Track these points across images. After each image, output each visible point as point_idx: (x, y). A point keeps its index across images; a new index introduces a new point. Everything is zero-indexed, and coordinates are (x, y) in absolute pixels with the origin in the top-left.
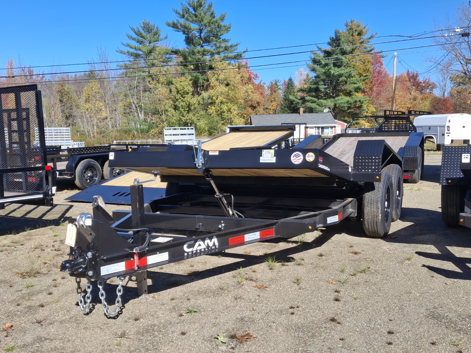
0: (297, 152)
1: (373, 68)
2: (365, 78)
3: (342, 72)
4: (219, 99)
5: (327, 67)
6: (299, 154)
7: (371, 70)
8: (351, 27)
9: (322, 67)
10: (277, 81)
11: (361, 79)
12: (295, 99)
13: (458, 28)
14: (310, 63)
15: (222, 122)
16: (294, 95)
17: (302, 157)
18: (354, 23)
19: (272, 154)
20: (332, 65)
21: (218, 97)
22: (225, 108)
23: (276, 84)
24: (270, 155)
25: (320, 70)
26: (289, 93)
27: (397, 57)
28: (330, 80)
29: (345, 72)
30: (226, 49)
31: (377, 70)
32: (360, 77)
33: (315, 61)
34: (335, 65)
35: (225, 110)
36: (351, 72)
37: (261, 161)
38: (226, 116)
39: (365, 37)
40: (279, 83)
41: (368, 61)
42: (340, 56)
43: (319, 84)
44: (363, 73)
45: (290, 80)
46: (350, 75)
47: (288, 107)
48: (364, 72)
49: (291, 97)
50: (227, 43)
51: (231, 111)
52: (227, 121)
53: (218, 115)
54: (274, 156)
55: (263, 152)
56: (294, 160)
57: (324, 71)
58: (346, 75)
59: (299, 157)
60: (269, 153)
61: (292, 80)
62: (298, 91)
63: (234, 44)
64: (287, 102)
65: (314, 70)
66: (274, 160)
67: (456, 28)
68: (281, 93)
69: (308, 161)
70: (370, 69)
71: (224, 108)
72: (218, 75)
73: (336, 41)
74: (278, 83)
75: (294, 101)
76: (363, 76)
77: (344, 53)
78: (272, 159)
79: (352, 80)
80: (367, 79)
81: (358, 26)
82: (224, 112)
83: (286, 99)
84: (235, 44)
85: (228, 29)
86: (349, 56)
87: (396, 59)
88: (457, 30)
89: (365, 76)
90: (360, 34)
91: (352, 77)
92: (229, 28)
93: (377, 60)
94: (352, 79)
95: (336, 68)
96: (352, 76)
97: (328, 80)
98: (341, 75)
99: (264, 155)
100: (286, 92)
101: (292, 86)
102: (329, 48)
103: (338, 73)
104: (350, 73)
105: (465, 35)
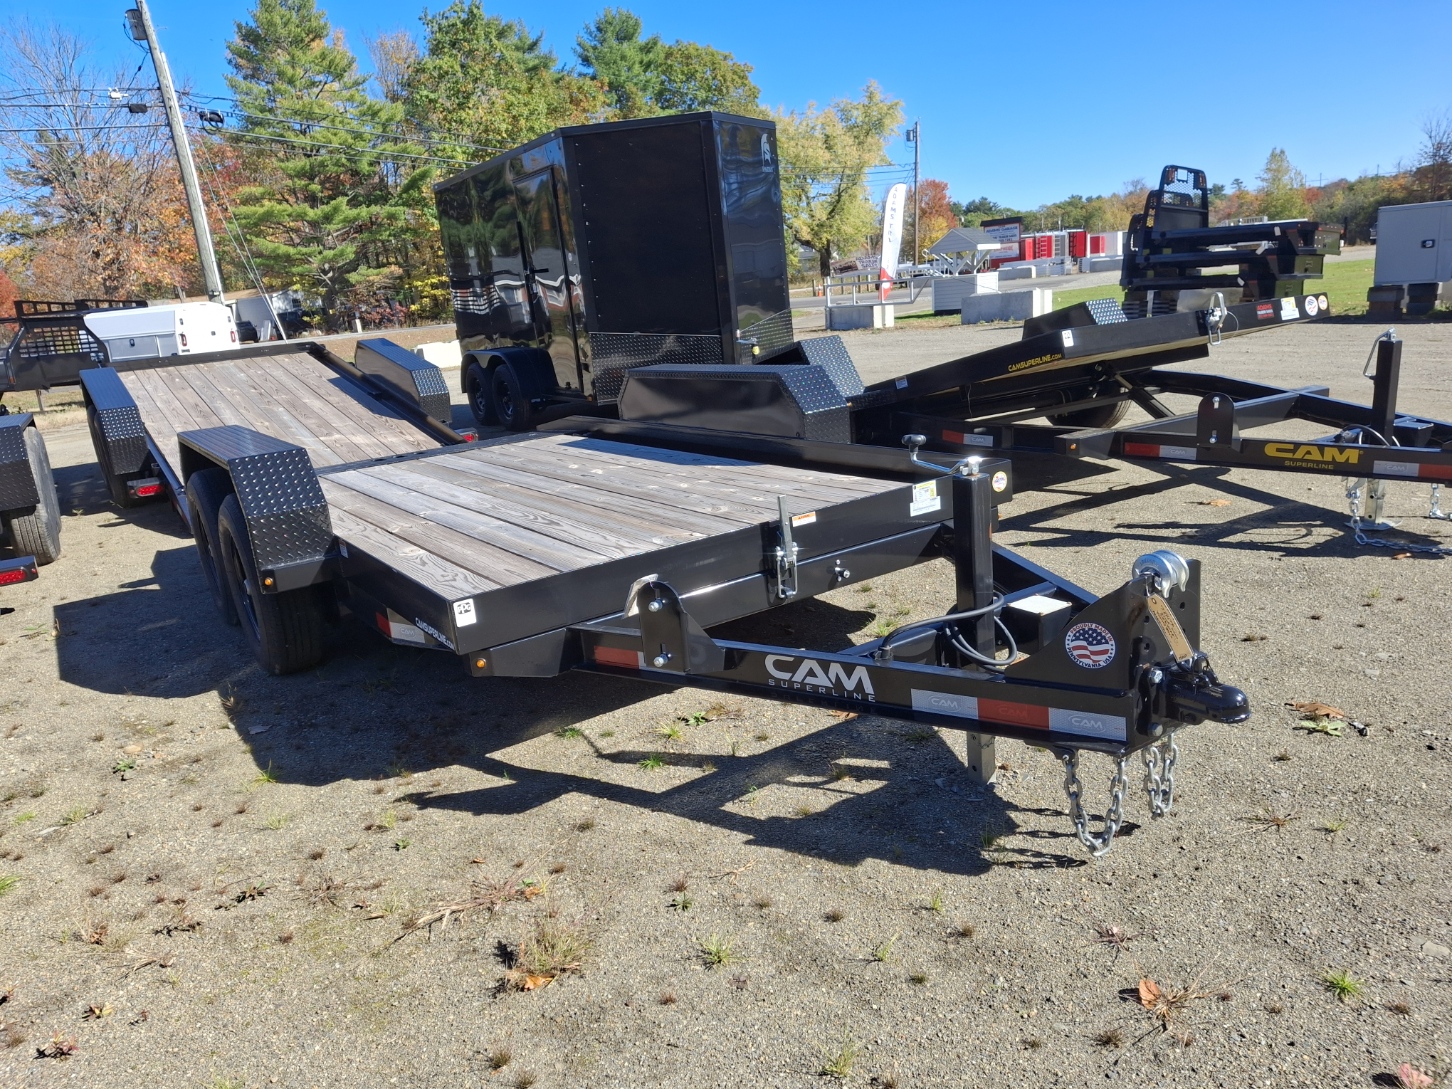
13: (115, 90)
67: (110, 89)
88: (114, 95)
99: (918, 495)
105: (136, 109)
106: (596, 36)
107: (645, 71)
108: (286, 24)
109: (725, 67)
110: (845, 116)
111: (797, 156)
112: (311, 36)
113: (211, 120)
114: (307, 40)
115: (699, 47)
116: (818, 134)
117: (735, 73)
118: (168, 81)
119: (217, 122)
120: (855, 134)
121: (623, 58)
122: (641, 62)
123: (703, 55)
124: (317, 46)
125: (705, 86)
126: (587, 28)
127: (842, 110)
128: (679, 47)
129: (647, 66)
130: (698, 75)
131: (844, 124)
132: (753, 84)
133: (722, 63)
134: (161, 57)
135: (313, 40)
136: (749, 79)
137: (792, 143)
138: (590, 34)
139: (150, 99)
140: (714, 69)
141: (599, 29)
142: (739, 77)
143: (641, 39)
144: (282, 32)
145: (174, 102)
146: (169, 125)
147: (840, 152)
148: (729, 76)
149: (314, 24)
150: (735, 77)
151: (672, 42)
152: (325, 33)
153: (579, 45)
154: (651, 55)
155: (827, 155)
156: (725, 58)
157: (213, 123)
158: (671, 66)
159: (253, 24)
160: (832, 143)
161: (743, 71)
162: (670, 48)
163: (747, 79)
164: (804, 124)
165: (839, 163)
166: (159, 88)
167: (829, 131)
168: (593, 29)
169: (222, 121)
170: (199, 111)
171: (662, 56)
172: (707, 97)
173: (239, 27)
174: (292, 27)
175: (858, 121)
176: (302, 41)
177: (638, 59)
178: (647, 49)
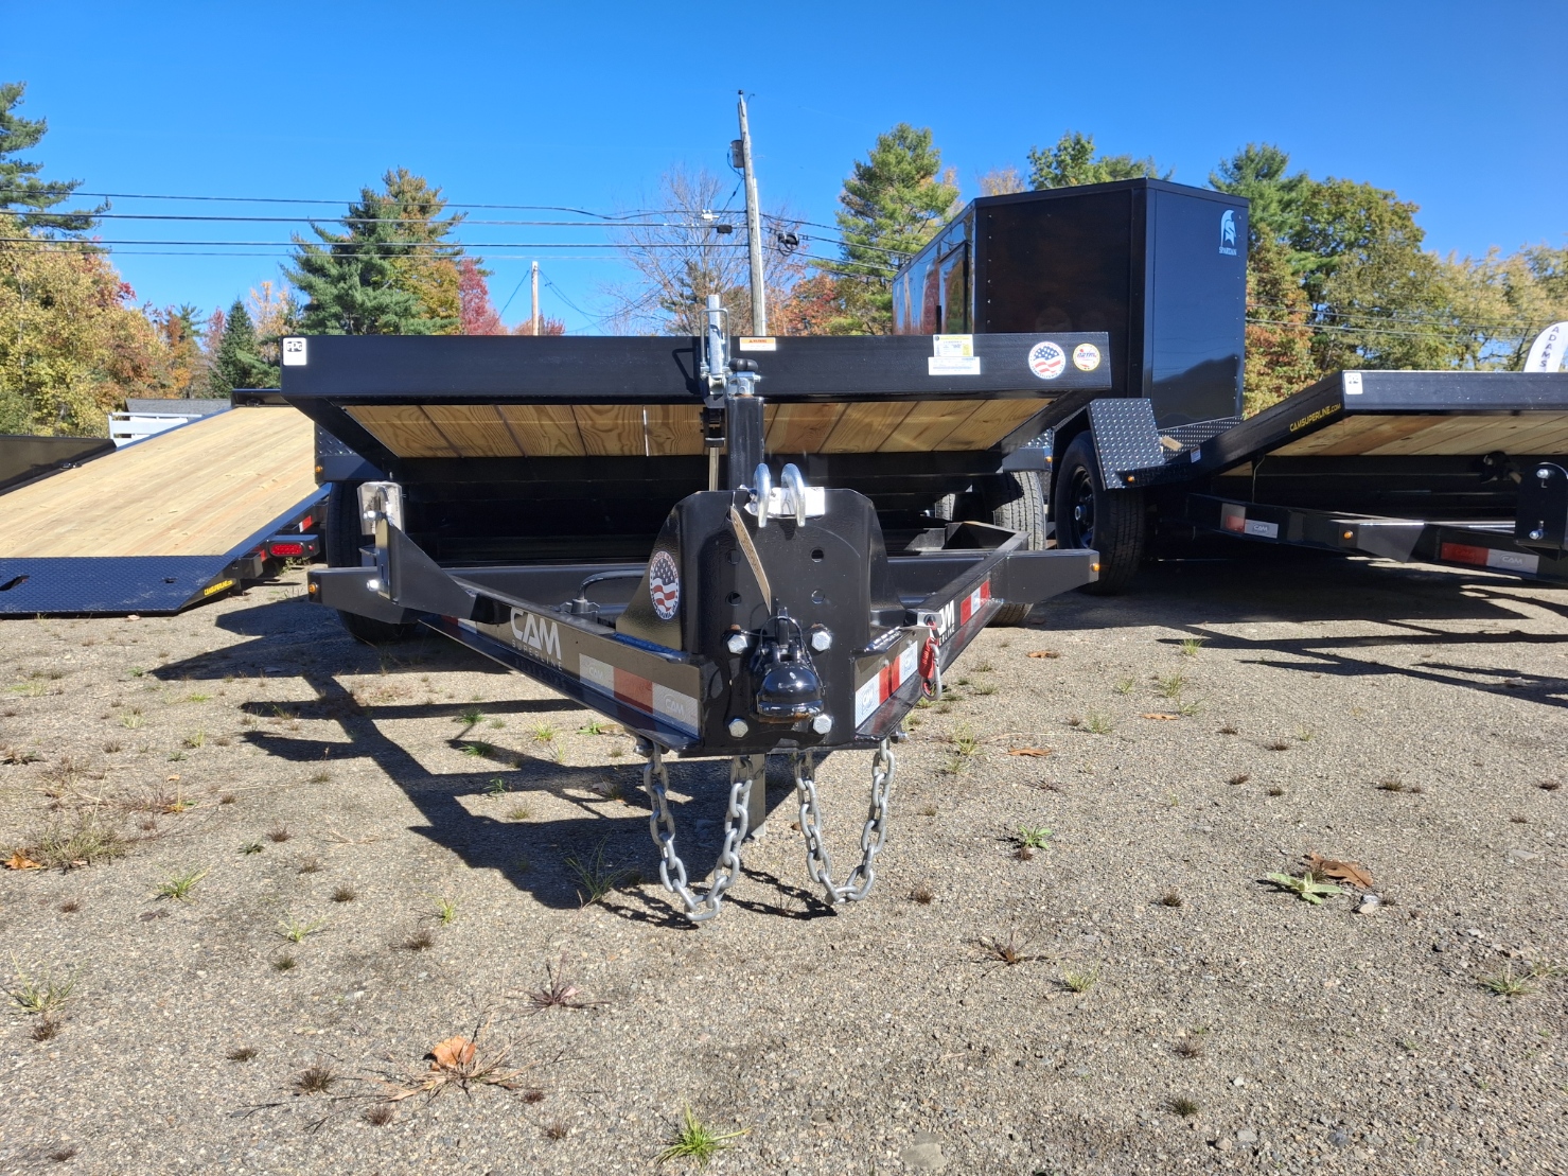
0: (1046, 344)
1: (463, 299)
2: (446, 321)
3: (386, 300)
4: (20, 342)
5: (342, 284)
6: (1052, 350)
7: (459, 304)
8: (399, 187)
9: (332, 283)
10: (189, 310)
11: (435, 323)
12: (257, 364)
13: (707, 212)
14: (294, 267)
15: (37, 414)
16: (250, 350)
17: (1062, 358)
18: (406, 178)
19: (966, 348)
20: (356, 279)
21: (16, 338)
22: (43, 370)
23: (185, 318)
24: (960, 352)
25: (326, 290)
26: (238, 344)
27: (540, 272)
28: (353, 318)
29: (394, 300)
30: (33, 193)
31: (473, 304)
32: (432, 318)
33: (310, 266)
34: (365, 282)
35: (47, 379)
36: (410, 302)
37: (932, 371)
38: (48, 395)
39: (435, 219)
40: (195, 316)
41: (451, 281)
42: (376, 258)
43: (326, 327)
44: (439, 309)
45: (238, 308)
46: (406, 310)
47: (234, 383)
48: (441, 306)
49: (244, 357)
50: (32, 175)
51: (68, 380)
52: (55, 412)
53: (22, 392)
54: (976, 354)
55: (935, 343)
56: (1037, 366)
57: (335, 292)
58: (398, 309)
59: (1053, 356)
60: (955, 346)
61: (242, 309)
62: (265, 343)
63: (61, 182)
64: (231, 368)
65: (308, 288)
66: (973, 367)
67: (705, 211)
68: (204, 346)
69: (1082, 368)
70: (456, 301)
71: (43, 372)
72: (12, 270)
73: (365, 217)
74: (191, 316)
75: (254, 367)
76: (438, 316)
77: (387, 252)
78: (967, 364)
79: (412, 325)
80: (451, 324)
81: (418, 188)
82: (41, 384)
83: (228, 361)
84: (66, 183)
85: (34, 135)
86: (402, 262)
87: (536, 276)
88: (706, 216)
89: (446, 317)
90: (423, 210)
91: (413, 316)
92: (38, 131)
93: (472, 277)
94: (412, 320)
95: (370, 290)
96: (413, 312)
97: (349, 318)
98: (381, 309)
99: (942, 350)
100: (225, 340)
101: (243, 325)
102: (346, 235)
103: (374, 303)
104: (407, 304)
105: (725, 230)
106: (1232, 174)
107: (1283, 211)
108: (899, 163)
109: (1383, 208)
110: (1539, 263)
111: (1466, 310)
112: (922, 173)
113: (788, 242)
114: (918, 177)
115: (1354, 183)
116: (1498, 284)
117: (1395, 213)
118: (756, 206)
119: (792, 244)
120: (1551, 286)
121: (1261, 196)
122: (1280, 202)
123: (1359, 194)
124: (925, 185)
125: (1355, 226)
126: (1223, 164)
127: (1535, 259)
128: (1330, 185)
129: (1286, 206)
130: (1348, 215)
131: (1536, 275)
132: (1416, 225)
133: (1381, 202)
134: (753, 182)
135: (923, 177)
136: (1412, 220)
137: (1461, 293)
138: (1226, 171)
139: (736, 222)
140: (1370, 209)
141: (1238, 167)
142: (1400, 218)
143: (1283, 178)
144: (895, 170)
145: (757, 225)
146: (749, 245)
147: (1525, 306)
148: (1387, 217)
149: (926, 162)
150: (1396, 218)
151: (1321, 180)
152: (935, 170)
153: (1211, 182)
154: (1293, 194)
155: (1507, 309)
156: (1386, 197)
157: (789, 246)
158: (1316, 205)
159: (869, 164)
160: (1516, 295)
161: (1406, 211)
162: (1318, 185)
163: (1409, 219)
164: (1481, 272)
165: (1524, 319)
166: (746, 212)
167: (1513, 282)
168: (1230, 165)
169: (796, 243)
170: (778, 233)
171: (1307, 194)
172: (1356, 239)
173: (858, 166)
174: (905, 166)
175: (1557, 271)
176: (913, 178)
177: (1276, 198)
178: (1290, 187)
